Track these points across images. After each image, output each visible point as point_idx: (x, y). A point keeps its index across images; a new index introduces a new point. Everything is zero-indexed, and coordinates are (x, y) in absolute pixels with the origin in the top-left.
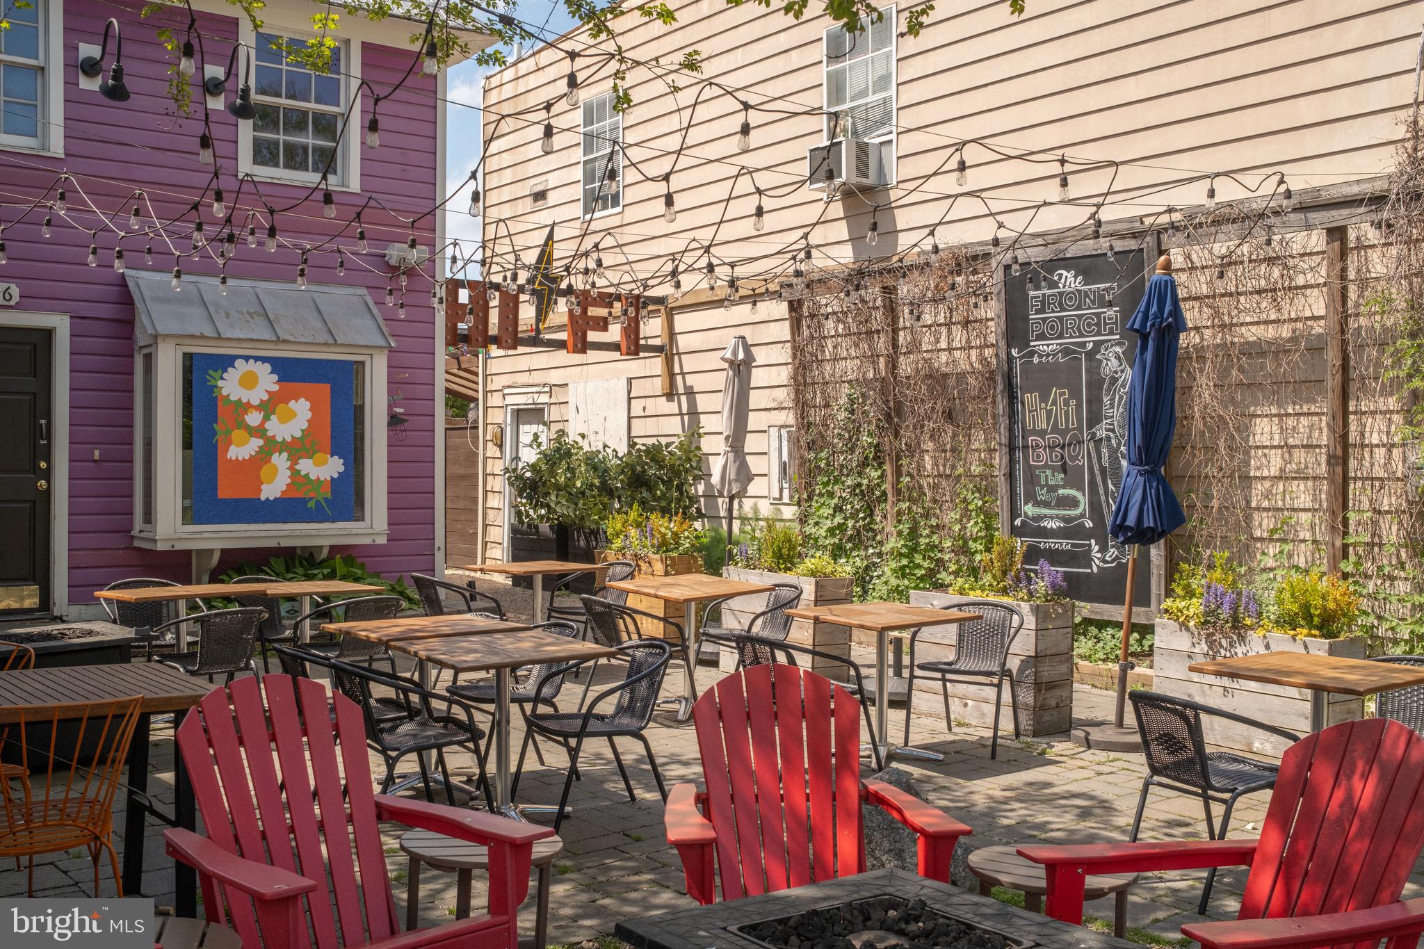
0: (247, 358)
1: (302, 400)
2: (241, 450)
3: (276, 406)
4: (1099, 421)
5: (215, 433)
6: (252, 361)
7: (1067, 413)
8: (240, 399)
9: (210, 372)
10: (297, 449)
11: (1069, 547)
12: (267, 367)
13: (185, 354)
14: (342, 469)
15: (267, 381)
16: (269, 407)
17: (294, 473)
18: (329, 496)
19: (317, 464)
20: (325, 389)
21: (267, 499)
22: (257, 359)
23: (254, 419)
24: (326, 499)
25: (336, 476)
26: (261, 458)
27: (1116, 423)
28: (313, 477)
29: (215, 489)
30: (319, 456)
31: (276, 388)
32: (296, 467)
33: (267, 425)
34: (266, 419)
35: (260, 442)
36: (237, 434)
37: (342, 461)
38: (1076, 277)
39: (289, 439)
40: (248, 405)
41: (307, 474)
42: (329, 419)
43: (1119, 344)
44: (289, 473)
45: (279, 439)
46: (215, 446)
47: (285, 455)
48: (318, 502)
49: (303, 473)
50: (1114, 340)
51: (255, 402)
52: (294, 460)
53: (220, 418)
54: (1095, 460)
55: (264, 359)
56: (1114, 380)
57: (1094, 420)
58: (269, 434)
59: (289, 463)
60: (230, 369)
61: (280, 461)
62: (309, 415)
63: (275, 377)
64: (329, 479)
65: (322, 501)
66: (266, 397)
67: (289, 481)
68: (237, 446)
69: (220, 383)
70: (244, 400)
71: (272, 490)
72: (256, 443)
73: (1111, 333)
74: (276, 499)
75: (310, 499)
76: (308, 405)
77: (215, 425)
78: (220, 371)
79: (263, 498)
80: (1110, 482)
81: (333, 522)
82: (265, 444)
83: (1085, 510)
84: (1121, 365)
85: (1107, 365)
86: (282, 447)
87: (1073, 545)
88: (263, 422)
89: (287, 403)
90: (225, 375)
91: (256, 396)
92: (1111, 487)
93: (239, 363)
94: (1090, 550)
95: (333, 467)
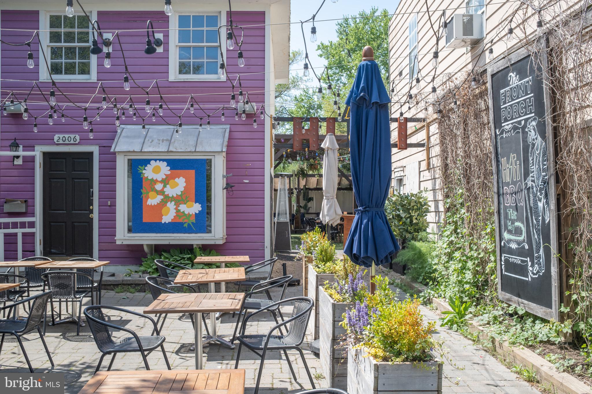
0: (156, 160)
1: (181, 178)
2: (153, 200)
3: (169, 180)
4: (528, 175)
5: (142, 194)
6: (158, 161)
7: (516, 169)
8: (153, 178)
9: (140, 167)
10: (179, 200)
11: (520, 262)
12: (165, 163)
13: (129, 160)
14: (200, 209)
15: (165, 169)
16: (165, 182)
17: (178, 211)
18: (194, 221)
19: (188, 207)
20: (192, 172)
21: (165, 223)
22: (160, 160)
23: (159, 187)
24: (192, 223)
25: (197, 212)
26: (163, 204)
27: (535, 176)
28: (186, 213)
29: (142, 218)
30: (189, 203)
31: (169, 173)
32: (179, 208)
33: (165, 190)
34: (165, 187)
35: (162, 197)
36: (151, 194)
37: (200, 205)
38: (516, 76)
39: (175, 196)
40: (156, 181)
41: (184, 211)
42: (194, 186)
43: (535, 119)
44: (175, 211)
45: (170, 196)
46: (142, 199)
47: (173, 203)
48: (189, 224)
49: (181, 211)
50: (532, 117)
51: (160, 179)
52: (177, 205)
53: (144, 187)
54: (527, 202)
55: (163, 160)
56: (534, 145)
57: (526, 174)
58: (166, 193)
59: (175, 206)
60: (148, 165)
61: (171, 206)
62: (185, 184)
63: (169, 168)
64: (194, 213)
65: (191, 224)
66: (164, 177)
67: (175, 214)
68: (152, 199)
69: (144, 172)
70: (155, 179)
71: (167, 218)
72: (160, 198)
73: (531, 113)
74: (169, 223)
75: (185, 223)
76: (184, 180)
77: (141, 190)
78: (144, 166)
79: (163, 222)
80: (534, 217)
81: (196, 233)
82: (164, 198)
83: (525, 237)
84: (535, 135)
85: (530, 135)
86: (172, 199)
87: (522, 261)
88: (163, 188)
89: (174, 179)
90: (146, 168)
91: (160, 176)
92: (535, 221)
93: (152, 162)
94: (527, 265)
95: (196, 208)
